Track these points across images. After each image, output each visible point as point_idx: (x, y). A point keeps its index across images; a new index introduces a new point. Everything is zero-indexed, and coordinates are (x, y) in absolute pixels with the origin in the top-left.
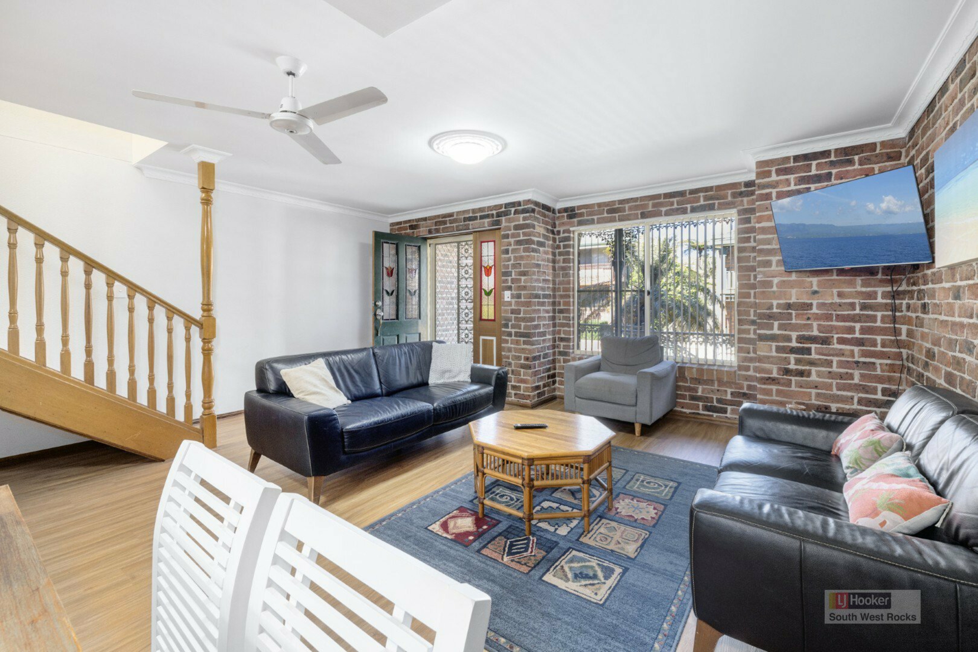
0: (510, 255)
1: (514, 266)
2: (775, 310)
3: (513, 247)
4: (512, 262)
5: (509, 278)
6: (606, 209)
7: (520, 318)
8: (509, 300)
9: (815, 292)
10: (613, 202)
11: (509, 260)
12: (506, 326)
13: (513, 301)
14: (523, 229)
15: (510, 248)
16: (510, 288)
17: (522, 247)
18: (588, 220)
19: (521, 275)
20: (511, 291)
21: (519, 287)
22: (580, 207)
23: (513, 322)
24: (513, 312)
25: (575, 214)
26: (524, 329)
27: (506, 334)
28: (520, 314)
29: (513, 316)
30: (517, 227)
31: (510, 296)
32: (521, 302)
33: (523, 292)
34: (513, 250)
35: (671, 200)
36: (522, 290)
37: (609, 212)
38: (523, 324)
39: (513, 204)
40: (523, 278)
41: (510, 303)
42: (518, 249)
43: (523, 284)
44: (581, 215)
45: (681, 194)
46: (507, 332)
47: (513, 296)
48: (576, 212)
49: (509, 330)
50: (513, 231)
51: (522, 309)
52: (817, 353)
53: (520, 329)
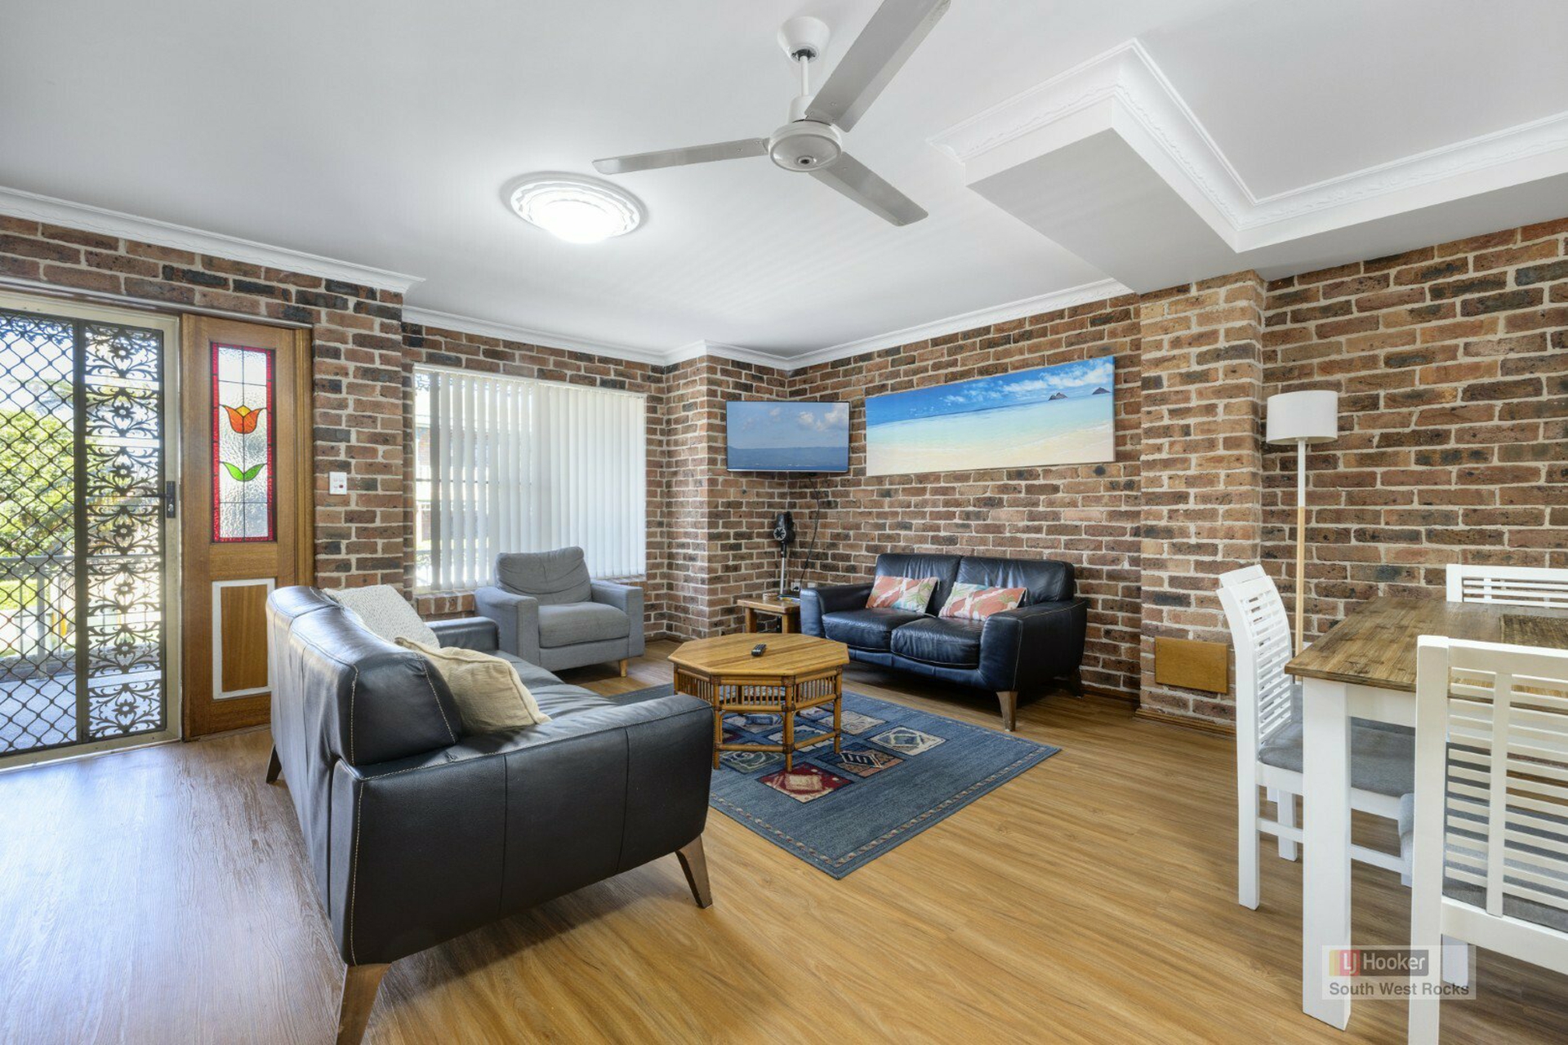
0: (344, 395)
1: (354, 421)
2: (720, 509)
3: (351, 379)
4: (350, 410)
5: (343, 446)
6: (482, 347)
7: (375, 529)
8: (344, 491)
9: (744, 492)
10: (496, 341)
11: (342, 405)
12: (336, 549)
13: (354, 494)
14: (382, 348)
15: (345, 381)
16: (344, 467)
17: (379, 384)
18: (449, 358)
19: (376, 442)
20: (349, 472)
21: (371, 465)
22: (430, 330)
23: (354, 539)
24: (351, 517)
25: (423, 339)
26: (384, 551)
27: (333, 566)
28: (374, 521)
29: (354, 526)
30: (361, 340)
31: (345, 484)
32: (377, 496)
33: (379, 477)
34: (351, 386)
35: (578, 363)
36: (379, 472)
37: (487, 353)
38: (380, 542)
39: (355, 289)
40: (381, 449)
41: (344, 500)
42: (367, 386)
43: (380, 459)
44: (435, 345)
45: (588, 358)
46: (335, 561)
47: (352, 484)
48: (425, 336)
49: (343, 556)
50: (350, 346)
51: (379, 511)
52: (747, 548)
53: (375, 551)
